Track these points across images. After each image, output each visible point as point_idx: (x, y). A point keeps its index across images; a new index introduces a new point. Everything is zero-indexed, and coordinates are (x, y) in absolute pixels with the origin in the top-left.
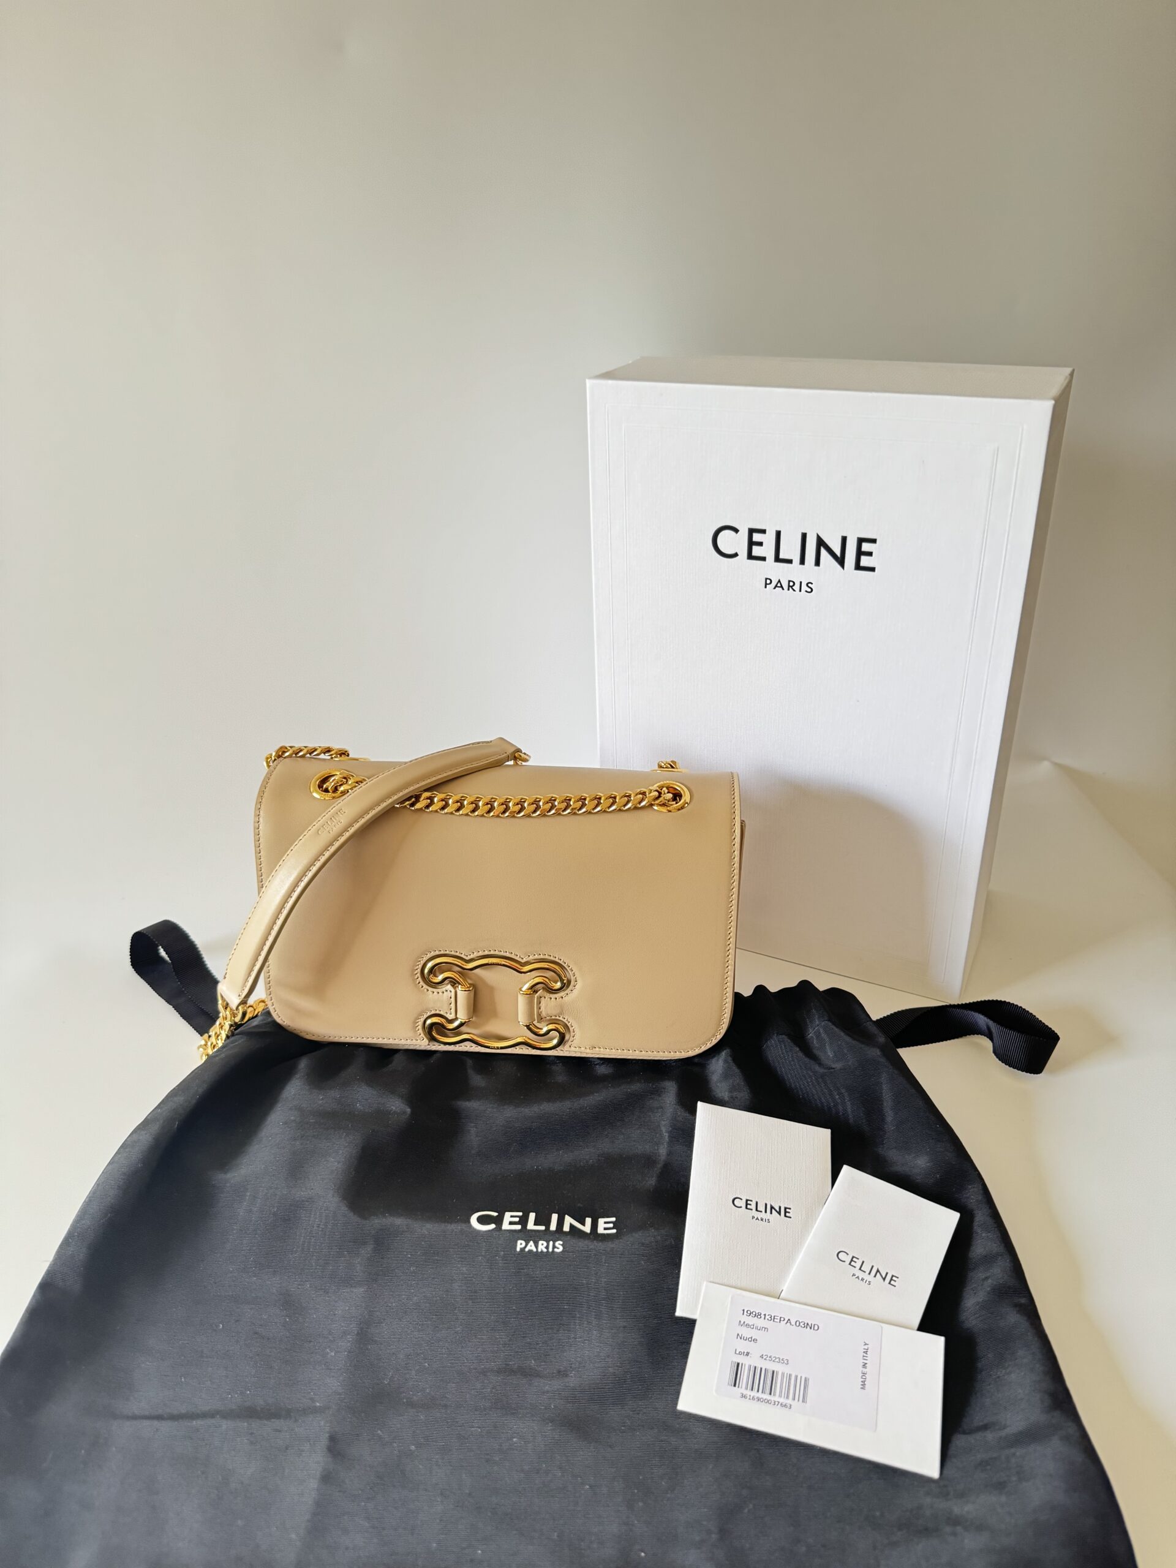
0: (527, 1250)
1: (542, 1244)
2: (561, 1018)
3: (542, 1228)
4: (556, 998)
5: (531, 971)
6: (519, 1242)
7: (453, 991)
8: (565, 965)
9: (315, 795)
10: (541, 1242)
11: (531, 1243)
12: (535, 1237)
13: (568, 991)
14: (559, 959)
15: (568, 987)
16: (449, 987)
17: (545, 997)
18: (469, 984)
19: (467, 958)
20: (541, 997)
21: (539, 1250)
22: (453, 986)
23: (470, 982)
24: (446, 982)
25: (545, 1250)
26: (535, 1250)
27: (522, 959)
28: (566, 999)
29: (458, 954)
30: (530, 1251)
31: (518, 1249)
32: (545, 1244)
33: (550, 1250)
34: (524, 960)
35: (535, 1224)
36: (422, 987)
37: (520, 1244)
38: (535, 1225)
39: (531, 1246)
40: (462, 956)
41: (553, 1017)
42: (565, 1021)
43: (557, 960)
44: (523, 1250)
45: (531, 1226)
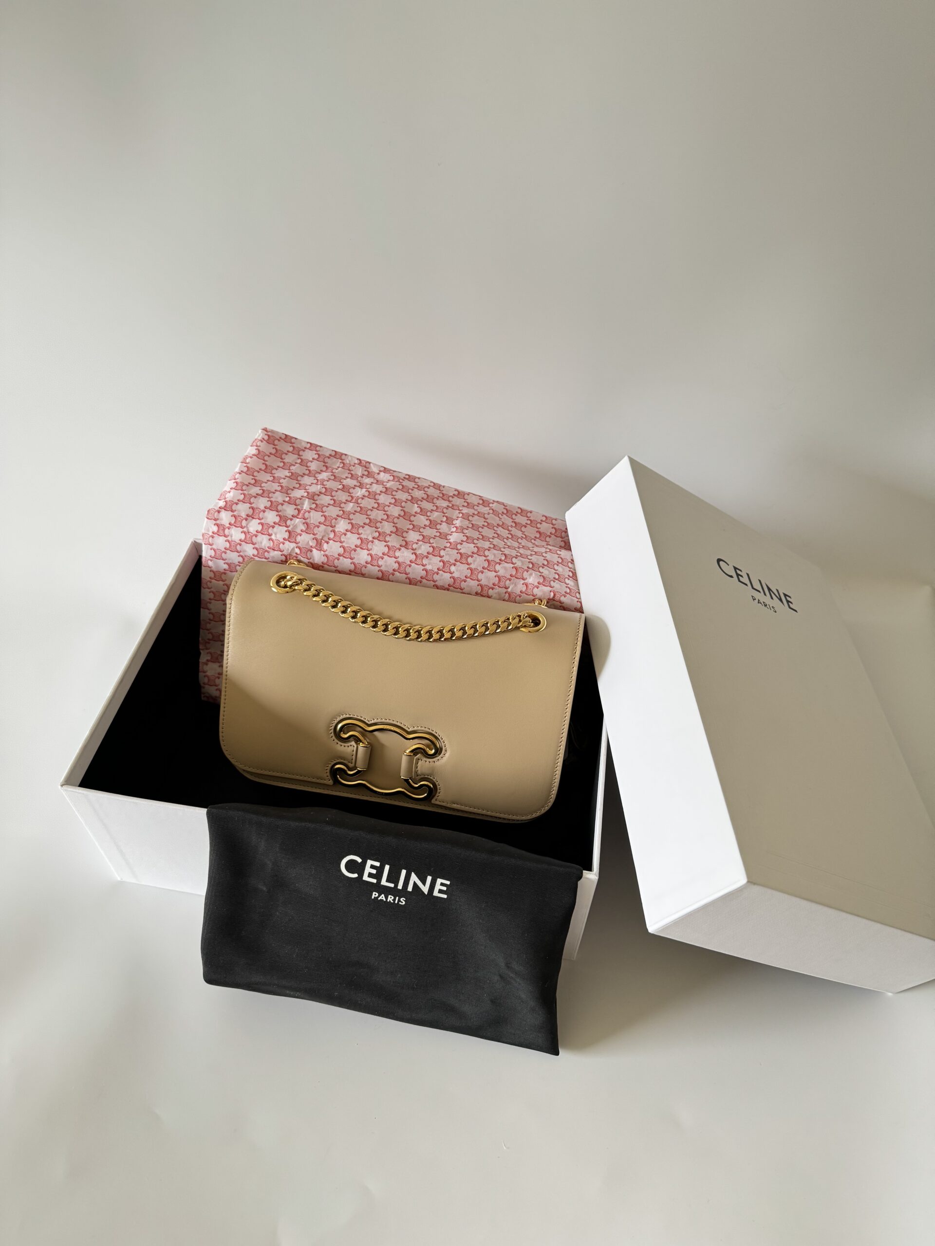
0: (379, 899)
1: (391, 898)
2: (432, 778)
3: (392, 885)
4: (430, 762)
5: (413, 738)
6: (374, 893)
7: (355, 746)
8: (439, 738)
9: (274, 589)
10: (390, 896)
11: (383, 895)
12: (386, 891)
13: (439, 758)
14: (435, 732)
15: (440, 754)
16: (353, 743)
17: (422, 760)
18: (368, 743)
19: (369, 723)
20: (419, 759)
21: (388, 901)
22: (356, 743)
23: (368, 741)
24: (352, 739)
25: (392, 902)
26: (385, 900)
27: (409, 728)
28: (437, 763)
29: (362, 719)
30: (382, 900)
31: (373, 898)
32: (393, 898)
33: (396, 902)
34: (411, 729)
35: (388, 881)
36: (334, 740)
37: (375, 895)
38: (386, 881)
39: (382, 897)
40: (366, 721)
41: (426, 776)
42: (434, 780)
43: (434, 733)
44: (376, 898)
45: (384, 882)
